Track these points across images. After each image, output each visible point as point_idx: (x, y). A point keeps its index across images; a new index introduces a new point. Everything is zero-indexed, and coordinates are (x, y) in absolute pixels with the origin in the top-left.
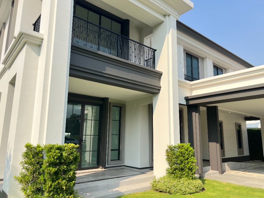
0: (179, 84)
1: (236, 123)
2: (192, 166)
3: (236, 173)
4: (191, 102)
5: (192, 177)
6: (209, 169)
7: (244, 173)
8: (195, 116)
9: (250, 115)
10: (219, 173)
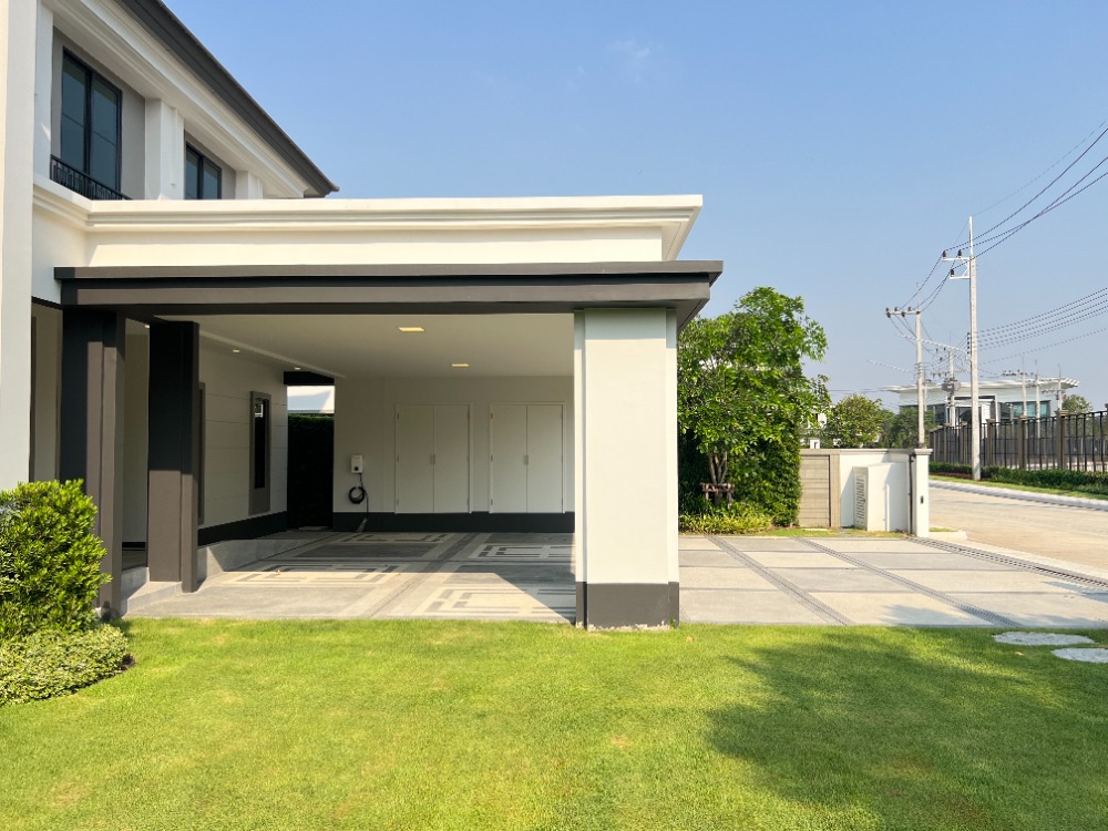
0: (38, 203)
1: (252, 393)
2: (84, 574)
3: (245, 580)
4: (86, 297)
5: (83, 619)
6: (144, 577)
7: (272, 576)
8: (102, 361)
9: (303, 364)
10: (185, 589)
